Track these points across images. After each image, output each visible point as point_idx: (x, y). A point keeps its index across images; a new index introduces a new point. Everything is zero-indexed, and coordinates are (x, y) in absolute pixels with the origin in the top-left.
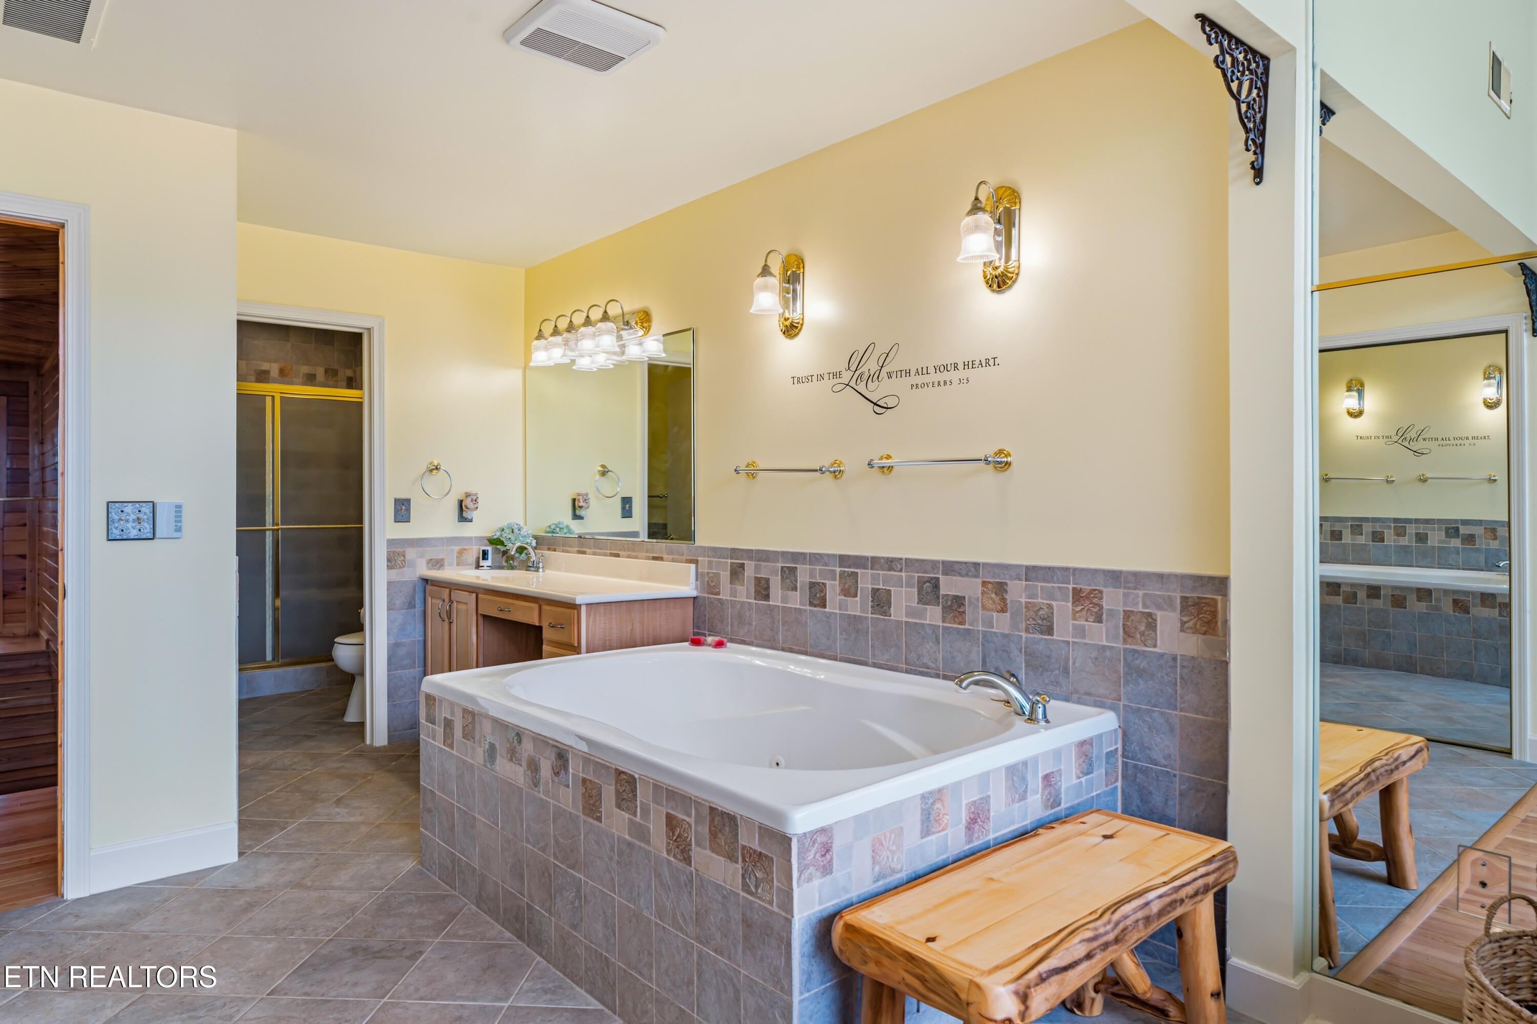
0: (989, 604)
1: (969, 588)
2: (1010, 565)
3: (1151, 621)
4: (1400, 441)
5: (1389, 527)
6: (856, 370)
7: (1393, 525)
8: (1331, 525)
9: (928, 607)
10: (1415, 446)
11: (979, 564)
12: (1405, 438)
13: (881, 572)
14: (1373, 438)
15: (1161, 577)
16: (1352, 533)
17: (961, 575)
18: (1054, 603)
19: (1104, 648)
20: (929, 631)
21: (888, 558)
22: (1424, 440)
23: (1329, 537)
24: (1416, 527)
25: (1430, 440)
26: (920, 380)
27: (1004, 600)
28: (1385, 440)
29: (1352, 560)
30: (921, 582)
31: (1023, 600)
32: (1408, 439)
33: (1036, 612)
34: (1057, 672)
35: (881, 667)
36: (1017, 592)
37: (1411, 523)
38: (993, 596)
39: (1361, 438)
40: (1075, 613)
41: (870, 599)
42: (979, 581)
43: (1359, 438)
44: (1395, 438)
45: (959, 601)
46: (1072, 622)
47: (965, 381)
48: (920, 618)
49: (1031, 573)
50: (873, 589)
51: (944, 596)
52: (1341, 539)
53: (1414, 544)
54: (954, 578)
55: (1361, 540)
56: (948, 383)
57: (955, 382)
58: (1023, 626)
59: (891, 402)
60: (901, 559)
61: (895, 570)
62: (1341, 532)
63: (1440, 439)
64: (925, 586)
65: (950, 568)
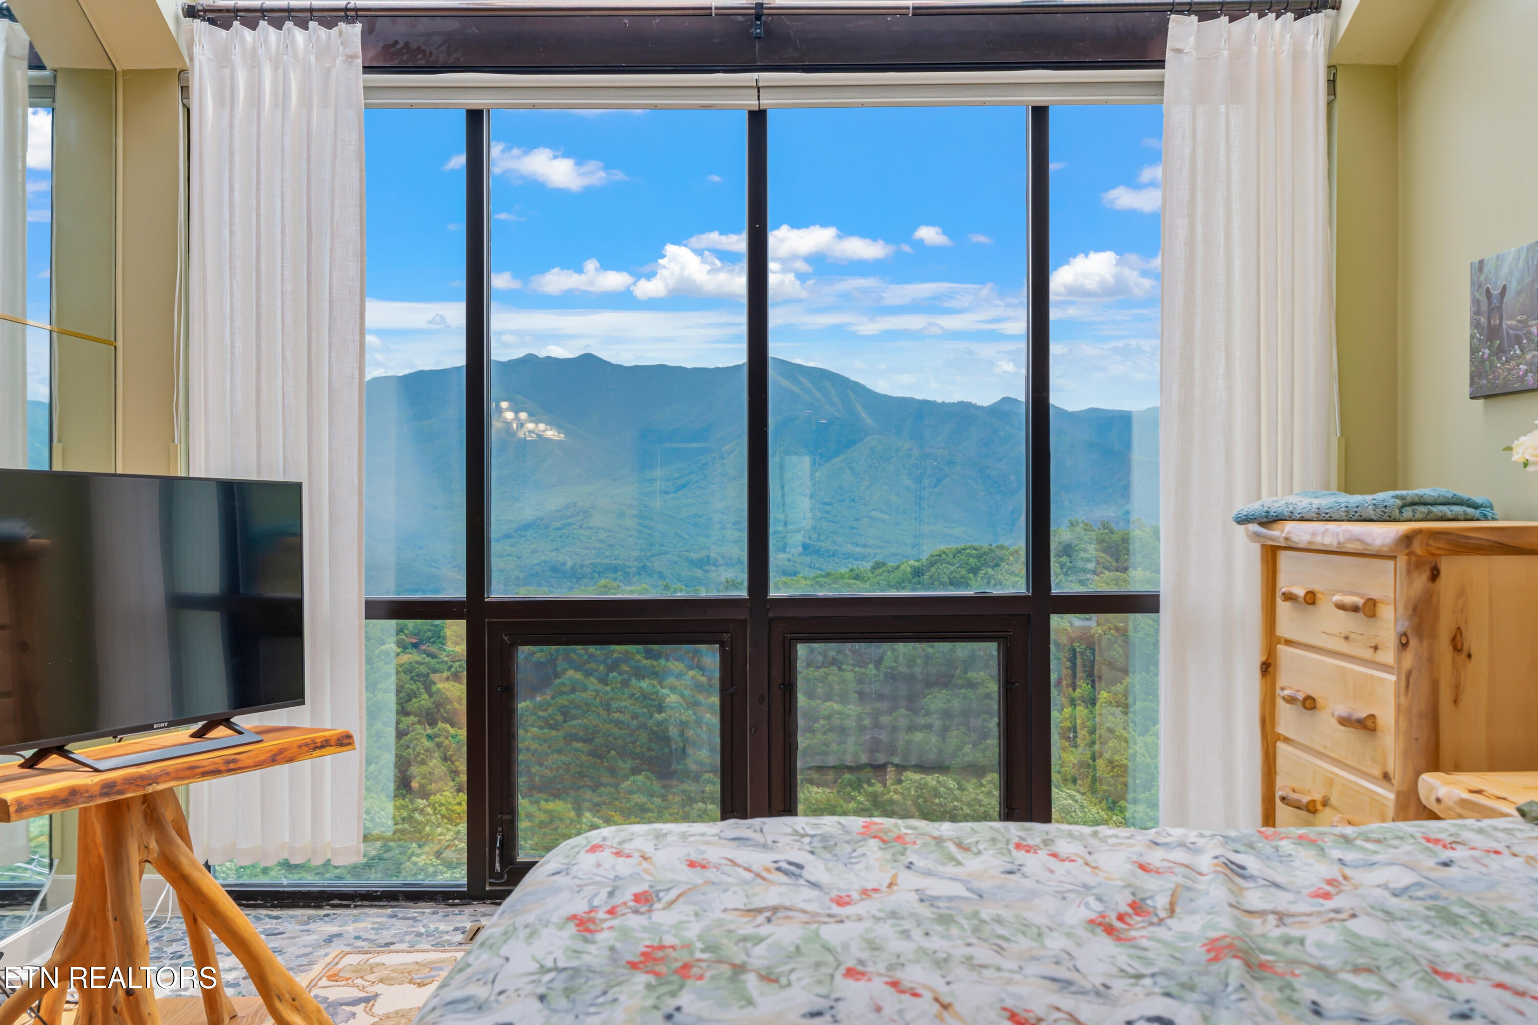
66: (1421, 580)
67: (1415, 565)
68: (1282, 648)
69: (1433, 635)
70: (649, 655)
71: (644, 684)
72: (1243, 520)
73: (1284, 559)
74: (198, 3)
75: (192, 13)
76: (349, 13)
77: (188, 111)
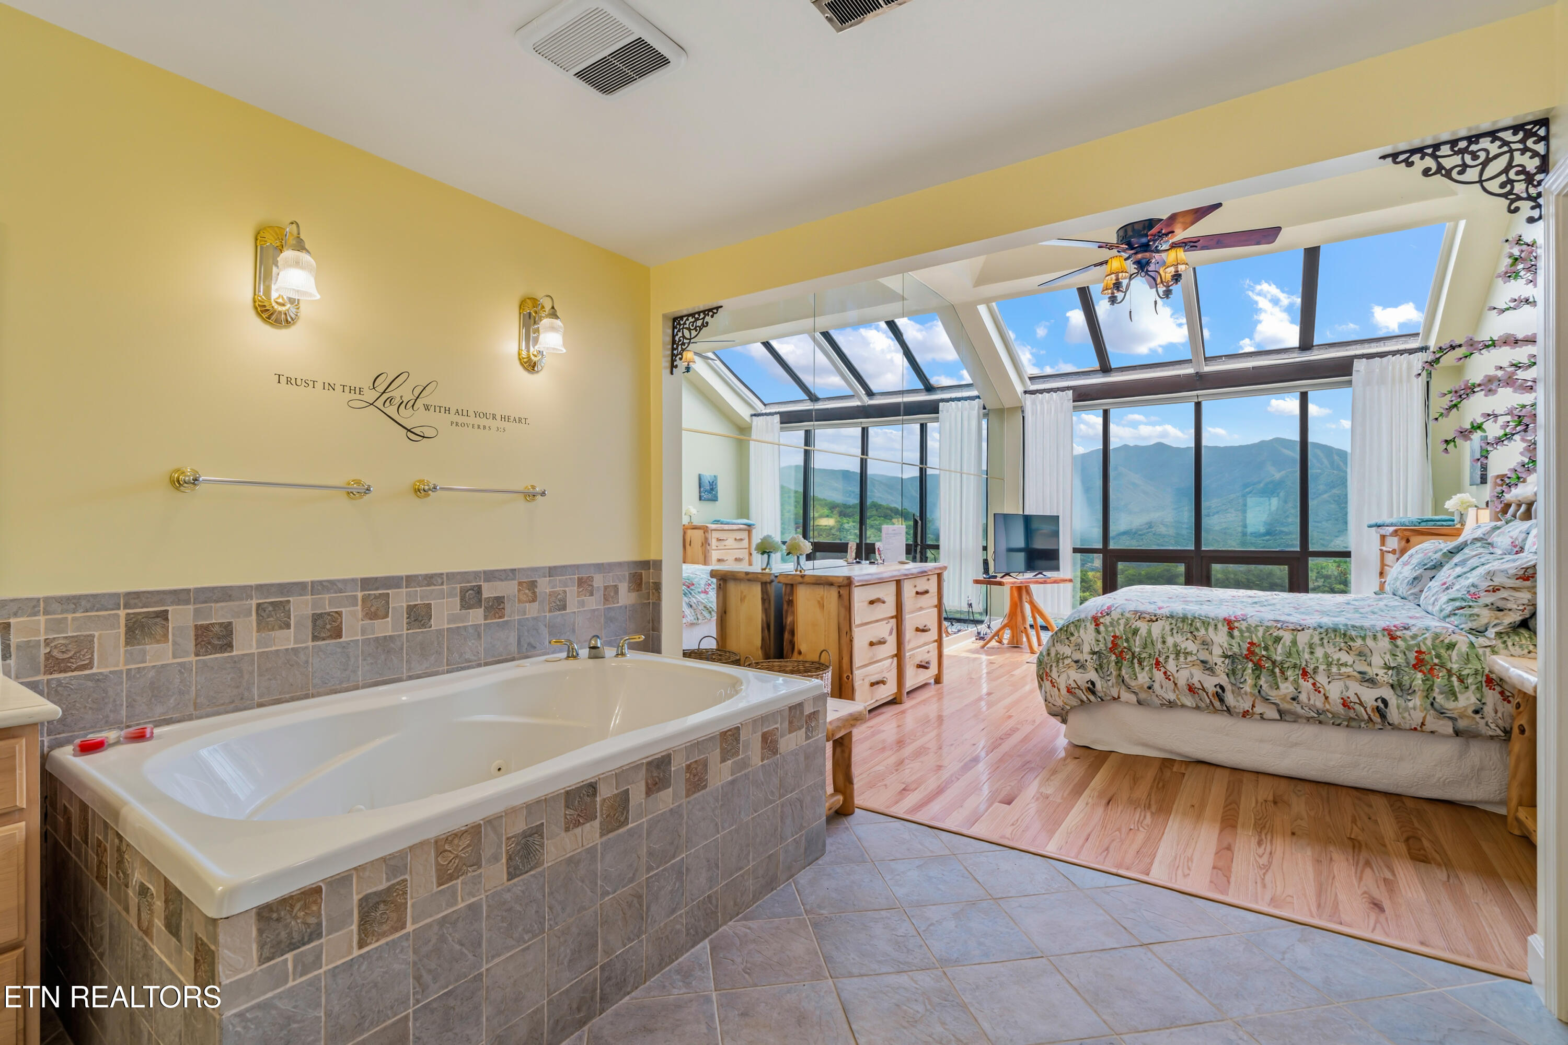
0: (524, 598)
1: (507, 589)
2: (539, 568)
3: (616, 588)
4: (379, 403)
5: (353, 601)
6: (384, 392)
7: (360, 595)
8: (197, 612)
9: (470, 611)
10: (410, 418)
11: (515, 570)
12: (391, 399)
13: (418, 589)
14: (319, 385)
15: (620, 564)
16: (262, 625)
17: (502, 580)
18: (567, 589)
19: (594, 611)
20: (471, 630)
21: (426, 575)
22: (427, 408)
23: (191, 645)
24: (408, 594)
25: (437, 409)
26: (460, 419)
27: (534, 593)
28: (348, 396)
29: (260, 696)
30: (463, 592)
31: (547, 591)
32: (397, 401)
33: (556, 597)
34: (568, 633)
35: (419, 677)
36: (544, 586)
37: (398, 586)
38: (527, 591)
39: (288, 381)
40: (579, 592)
41: (405, 616)
42: (516, 582)
43: (283, 379)
44: (370, 396)
45: (499, 600)
46: (576, 599)
47: (502, 430)
48: (463, 621)
49: (552, 571)
50: (408, 606)
51: (486, 599)
52: (229, 646)
53: (405, 632)
54: (495, 583)
55: (285, 640)
56: (487, 428)
57: (494, 428)
58: (547, 608)
59: (428, 432)
60: (442, 574)
61: (435, 585)
62: (228, 628)
63: (453, 411)
64: (467, 594)
65: (490, 576)
66: (1403, 543)
67: (1401, 538)
68: (1386, 568)
72: (1370, 526)
73: (1388, 540)
74: (1027, 389)
75: (1025, 392)
76: (1068, 388)
77: (1023, 417)
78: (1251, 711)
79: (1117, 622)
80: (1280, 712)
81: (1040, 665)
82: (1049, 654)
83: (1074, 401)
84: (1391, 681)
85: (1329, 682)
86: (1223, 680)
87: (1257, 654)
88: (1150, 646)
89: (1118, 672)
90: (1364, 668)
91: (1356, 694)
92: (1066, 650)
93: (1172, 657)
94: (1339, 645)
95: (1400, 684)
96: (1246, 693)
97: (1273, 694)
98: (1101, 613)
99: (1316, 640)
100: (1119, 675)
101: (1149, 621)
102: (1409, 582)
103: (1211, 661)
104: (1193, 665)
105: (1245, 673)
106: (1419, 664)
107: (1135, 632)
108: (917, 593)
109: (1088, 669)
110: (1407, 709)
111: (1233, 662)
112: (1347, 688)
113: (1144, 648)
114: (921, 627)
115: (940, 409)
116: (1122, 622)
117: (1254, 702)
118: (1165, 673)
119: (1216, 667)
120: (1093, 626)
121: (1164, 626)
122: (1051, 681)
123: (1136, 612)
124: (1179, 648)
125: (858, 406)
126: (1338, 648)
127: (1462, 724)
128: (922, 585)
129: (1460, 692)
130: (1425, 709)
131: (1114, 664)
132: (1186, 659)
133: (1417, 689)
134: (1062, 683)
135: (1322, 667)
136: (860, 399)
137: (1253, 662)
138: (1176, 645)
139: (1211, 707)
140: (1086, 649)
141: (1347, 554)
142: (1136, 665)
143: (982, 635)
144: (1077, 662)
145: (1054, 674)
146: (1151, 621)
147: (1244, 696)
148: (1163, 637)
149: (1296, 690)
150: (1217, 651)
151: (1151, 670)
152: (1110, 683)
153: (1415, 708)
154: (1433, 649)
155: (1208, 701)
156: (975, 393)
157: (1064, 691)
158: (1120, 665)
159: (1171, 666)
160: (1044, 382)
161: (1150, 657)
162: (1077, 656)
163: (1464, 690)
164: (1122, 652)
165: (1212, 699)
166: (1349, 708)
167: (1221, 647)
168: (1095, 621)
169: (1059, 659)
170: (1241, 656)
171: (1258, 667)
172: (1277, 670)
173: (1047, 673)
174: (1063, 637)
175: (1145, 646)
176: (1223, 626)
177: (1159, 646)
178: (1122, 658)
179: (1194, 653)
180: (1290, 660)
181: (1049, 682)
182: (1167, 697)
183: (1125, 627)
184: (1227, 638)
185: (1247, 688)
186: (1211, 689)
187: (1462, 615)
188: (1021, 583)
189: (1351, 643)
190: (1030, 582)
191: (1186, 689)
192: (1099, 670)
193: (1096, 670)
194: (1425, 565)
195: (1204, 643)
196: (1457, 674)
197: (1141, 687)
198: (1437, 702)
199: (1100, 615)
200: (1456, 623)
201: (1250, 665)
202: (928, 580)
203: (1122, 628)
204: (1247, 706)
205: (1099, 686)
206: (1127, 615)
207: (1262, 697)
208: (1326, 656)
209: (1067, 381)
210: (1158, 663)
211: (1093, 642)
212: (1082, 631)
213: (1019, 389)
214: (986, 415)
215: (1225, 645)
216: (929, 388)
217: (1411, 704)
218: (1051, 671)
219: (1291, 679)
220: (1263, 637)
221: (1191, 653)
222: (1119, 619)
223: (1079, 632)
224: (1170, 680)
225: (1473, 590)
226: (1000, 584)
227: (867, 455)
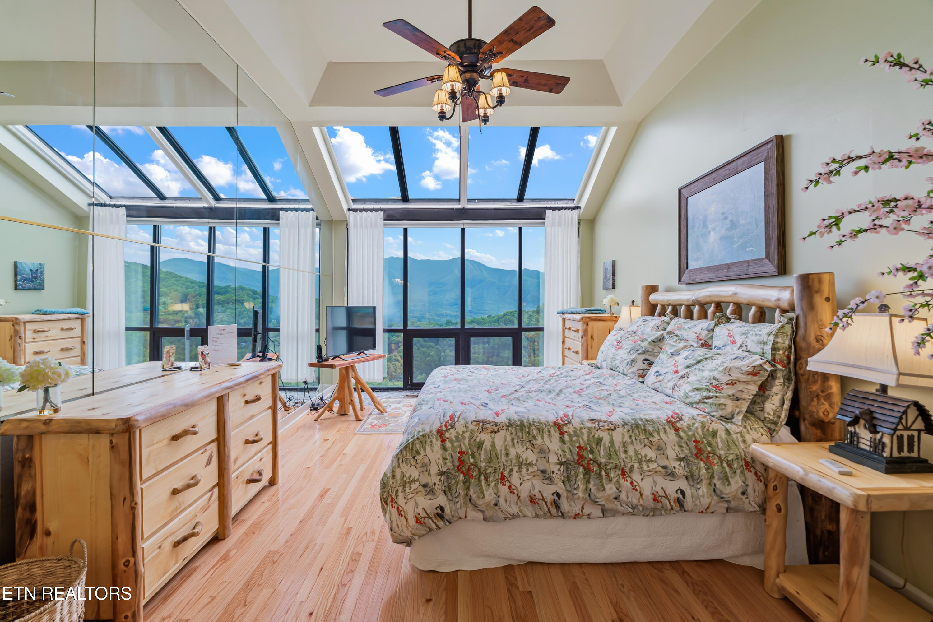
66: (585, 325)
67: (584, 323)
68: (566, 339)
69: (587, 336)
70: (425, 341)
71: (424, 349)
72: (558, 313)
73: (567, 322)
74: (350, 207)
75: (349, 210)
76: (381, 210)
77: (348, 229)
78: (581, 513)
79: (462, 435)
80: (603, 511)
81: (384, 488)
82: (394, 476)
83: (384, 220)
84: (686, 473)
85: (642, 479)
86: (560, 487)
87: (586, 458)
88: (494, 460)
89: (465, 492)
90: (664, 463)
91: (662, 488)
92: (414, 473)
93: (516, 469)
94: (644, 442)
95: (692, 476)
96: (578, 498)
97: (600, 496)
98: (446, 426)
99: (627, 439)
100: (467, 495)
101: (491, 432)
102: (628, 363)
103: (548, 469)
104: (535, 476)
105: (578, 478)
106: (699, 453)
107: (480, 445)
108: (247, 402)
109: (438, 494)
110: (698, 497)
111: (567, 469)
112: (655, 483)
113: (490, 463)
114: (251, 439)
115: (280, 216)
116: (467, 435)
117: (583, 505)
118: (510, 487)
119: (554, 475)
120: (439, 443)
121: (505, 437)
122: (398, 509)
123: (478, 422)
124: (521, 460)
125: (204, 208)
126: (643, 444)
127: (733, 504)
128: (251, 391)
129: (732, 478)
130: (711, 495)
131: (462, 484)
132: (528, 470)
133: (703, 478)
134: (410, 511)
135: (636, 465)
136: (207, 201)
137: (584, 467)
138: (518, 457)
139: (549, 514)
140: (434, 470)
141: (542, 329)
142: (483, 482)
143: (316, 406)
144: (425, 486)
145: (401, 501)
146: (494, 432)
147: (576, 501)
148: (506, 450)
149: (618, 489)
150: (553, 459)
151: (496, 485)
152: (458, 505)
153: (703, 496)
154: (704, 438)
155: (546, 509)
156: (310, 207)
157: (412, 521)
158: (468, 484)
159: (515, 480)
160: (362, 204)
161: (495, 472)
162: (424, 479)
163: (733, 475)
164: (469, 469)
165: (550, 507)
166: (658, 502)
167: (557, 454)
168: (441, 437)
169: (405, 482)
170: (574, 461)
171: (588, 471)
172: (603, 473)
173: (392, 498)
174: (409, 456)
175: (490, 460)
176: (555, 432)
177: (503, 459)
178: (470, 477)
179: (534, 463)
180: (612, 461)
181: (395, 510)
182: (511, 511)
183: (470, 441)
184: (559, 444)
185: (580, 494)
186: (549, 498)
187: (712, 404)
188: (349, 363)
189: (651, 439)
190: (355, 362)
191: (528, 500)
192: (448, 492)
193: (445, 492)
194: (637, 351)
195: (542, 451)
196: (725, 459)
197: (488, 505)
198: (718, 489)
199: (444, 428)
200: (707, 410)
201: (581, 470)
202: (261, 383)
203: (467, 442)
204: (577, 510)
205: (447, 510)
206: (471, 427)
207: (592, 500)
208: (637, 453)
209: (379, 204)
210: (503, 478)
211: (441, 461)
212: (428, 449)
213: (345, 207)
214: (318, 225)
215: (560, 452)
216: (271, 199)
217: (700, 492)
218: (397, 496)
219: (615, 480)
220: (587, 440)
221: (531, 464)
222: (464, 432)
223: (425, 450)
224: (514, 493)
225: (715, 383)
226: (332, 366)
227: (214, 253)
